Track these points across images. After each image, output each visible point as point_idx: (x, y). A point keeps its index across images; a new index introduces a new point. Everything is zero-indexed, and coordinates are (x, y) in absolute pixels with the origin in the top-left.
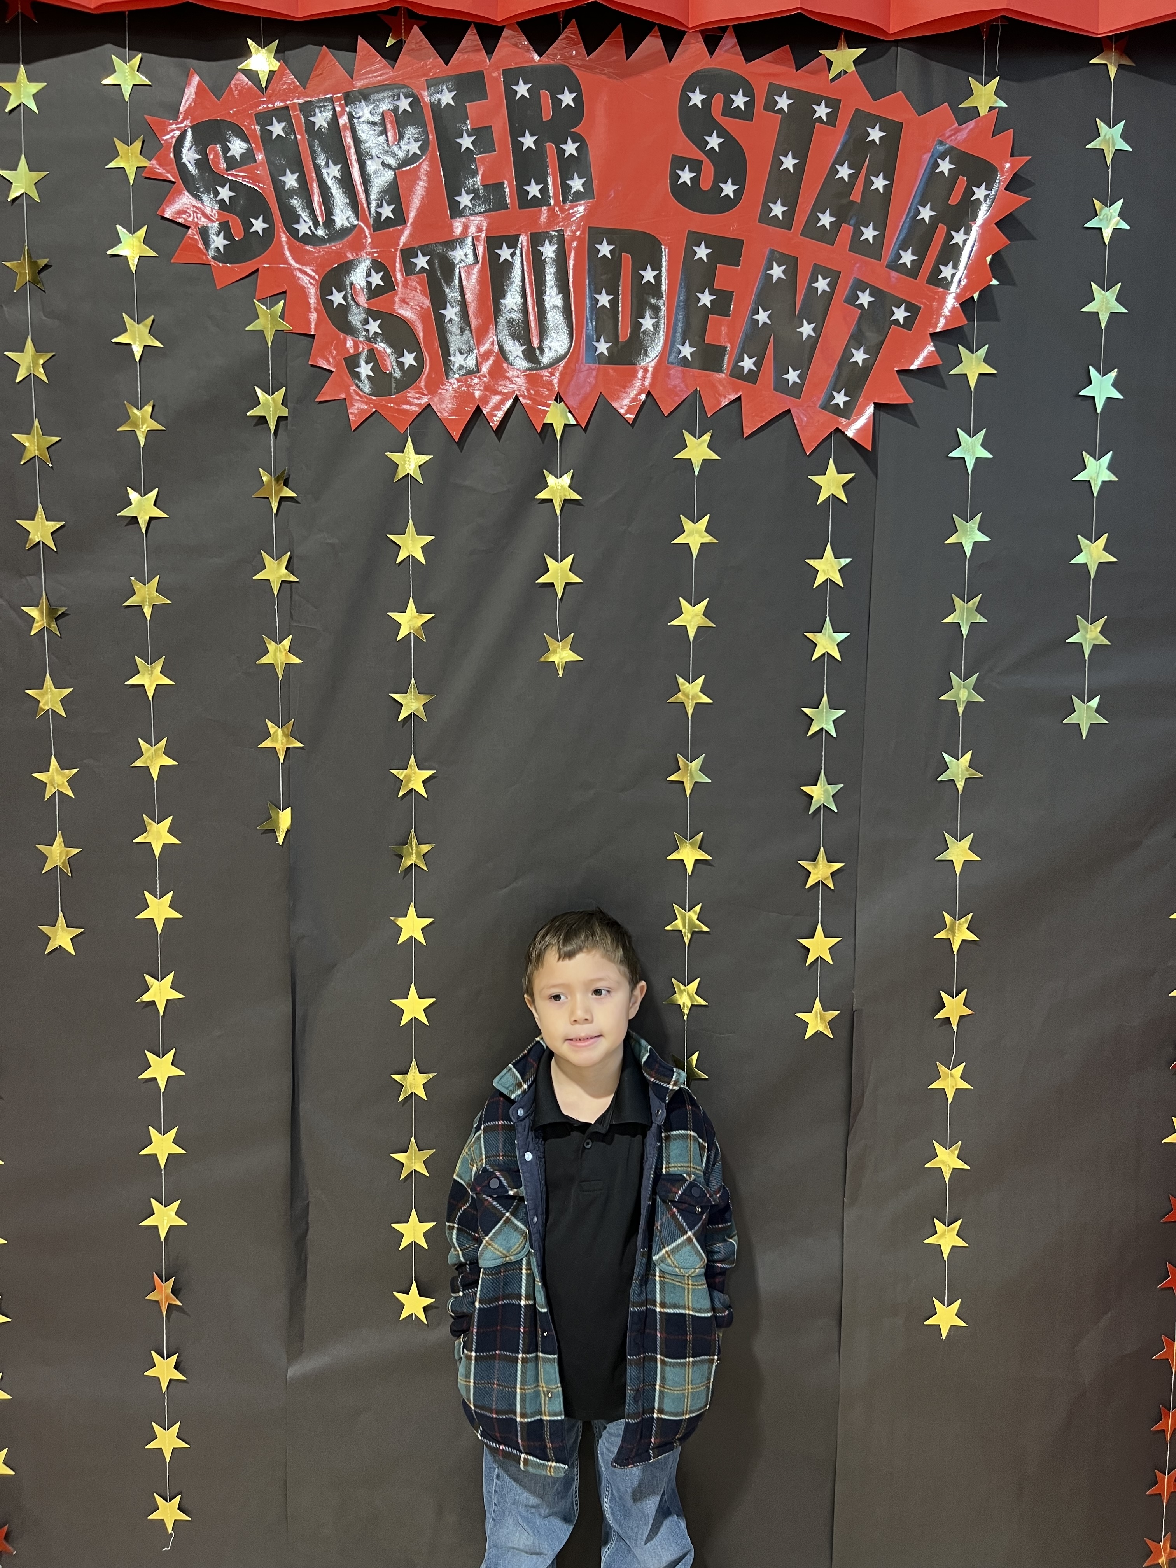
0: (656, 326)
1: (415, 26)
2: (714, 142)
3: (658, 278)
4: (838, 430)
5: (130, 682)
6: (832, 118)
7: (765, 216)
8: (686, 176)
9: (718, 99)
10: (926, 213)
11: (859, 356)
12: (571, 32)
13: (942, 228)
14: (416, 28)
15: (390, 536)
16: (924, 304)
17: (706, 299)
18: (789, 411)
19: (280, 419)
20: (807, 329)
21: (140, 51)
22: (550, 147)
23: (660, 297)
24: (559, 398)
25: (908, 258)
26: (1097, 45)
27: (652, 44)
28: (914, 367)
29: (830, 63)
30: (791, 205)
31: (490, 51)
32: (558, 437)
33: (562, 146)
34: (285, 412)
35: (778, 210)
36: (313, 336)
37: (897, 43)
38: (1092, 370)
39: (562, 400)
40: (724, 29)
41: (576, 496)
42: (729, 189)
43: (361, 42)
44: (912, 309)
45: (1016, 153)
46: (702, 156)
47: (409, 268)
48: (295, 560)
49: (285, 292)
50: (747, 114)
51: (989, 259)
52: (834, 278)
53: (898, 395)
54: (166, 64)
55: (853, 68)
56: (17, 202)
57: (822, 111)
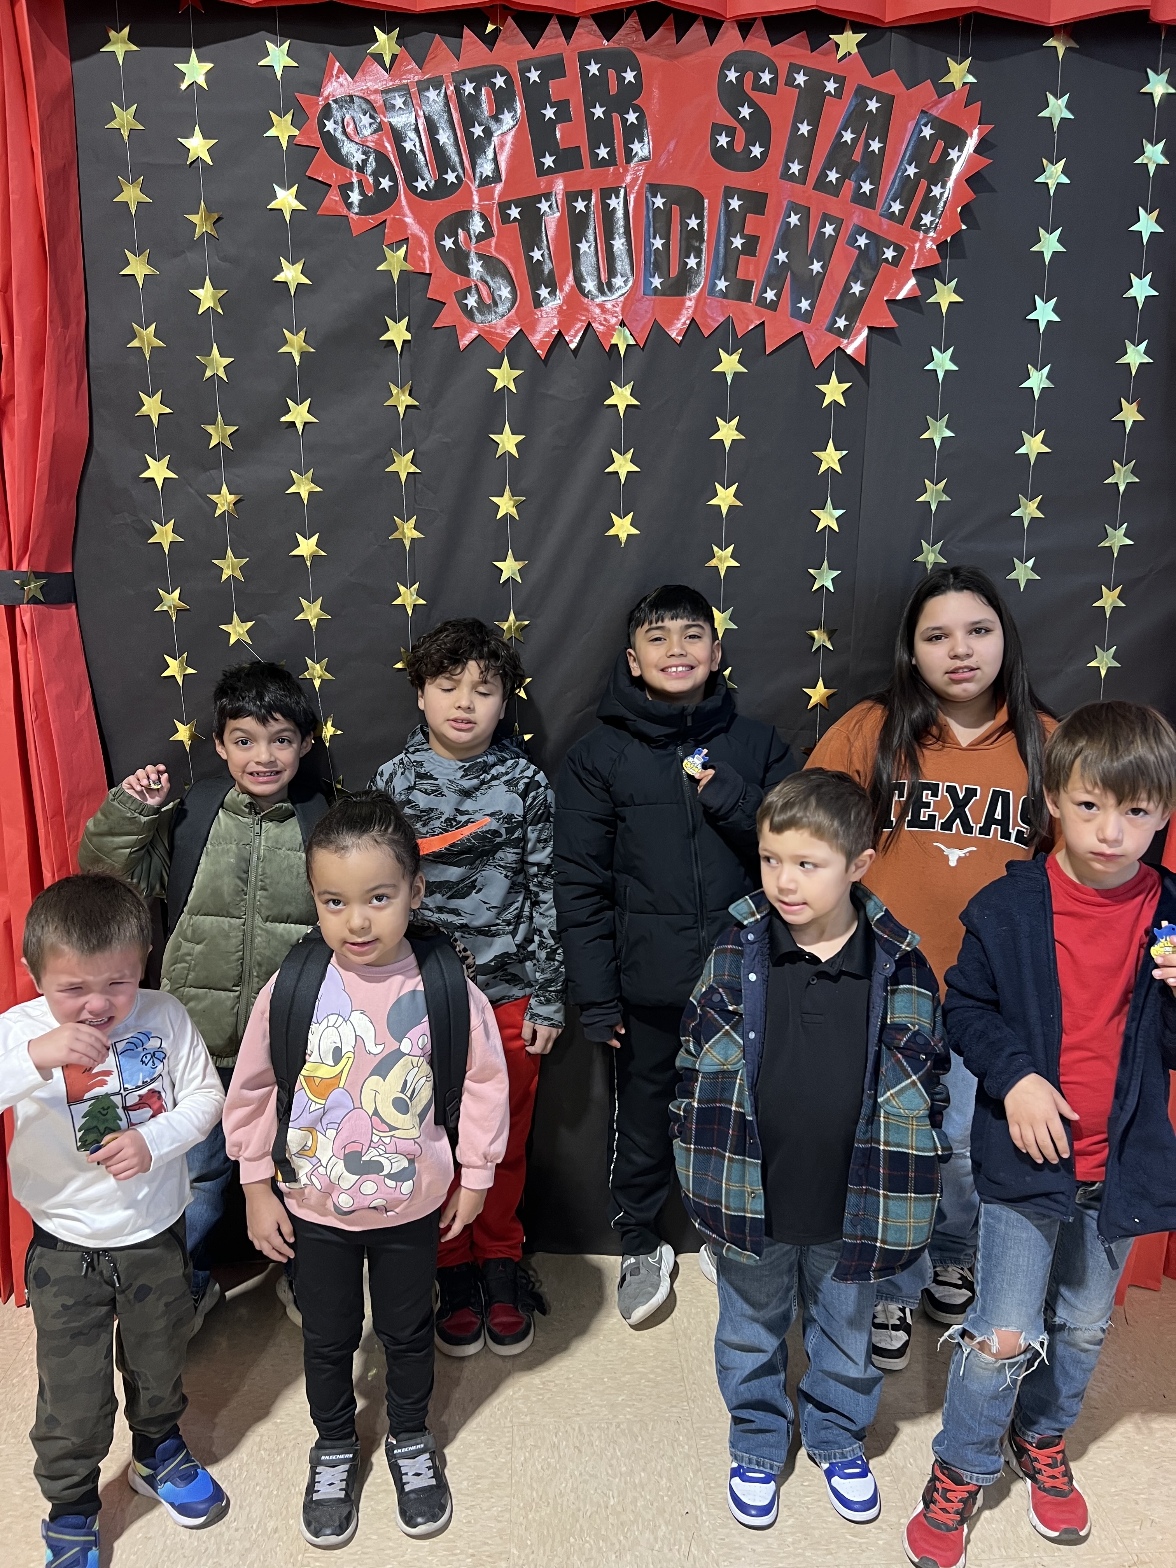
0: (699, 264)
1: (509, 18)
2: (745, 112)
3: (701, 225)
4: (839, 348)
5: (293, 553)
6: (839, 92)
7: (786, 175)
8: (723, 140)
9: (749, 76)
10: (911, 171)
11: (857, 288)
12: (632, 23)
13: (924, 183)
14: (510, 20)
15: (492, 436)
16: (909, 246)
17: (738, 242)
18: (801, 333)
19: (405, 341)
20: (816, 267)
21: (289, 37)
22: (615, 115)
23: (702, 241)
24: (622, 324)
25: (896, 207)
26: (1050, 32)
27: (698, 31)
28: (900, 296)
29: (838, 46)
30: (806, 163)
31: (568, 37)
32: (622, 355)
33: (626, 116)
34: (408, 336)
35: (795, 168)
36: (430, 275)
37: (891, 29)
38: (1037, 298)
39: (625, 325)
40: (755, 19)
41: (636, 403)
42: (757, 151)
43: (467, 31)
44: (898, 249)
45: (982, 122)
46: (735, 124)
47: (505, 218)
48: (418, 456)
49: (407, 239)
50: (771, 88)
51: (959, 209)
52: (839, 224)
53: (887, 321)
54: (309, 48)
55: (856, 50)
56: (194, 165)
57: (831, 86)
